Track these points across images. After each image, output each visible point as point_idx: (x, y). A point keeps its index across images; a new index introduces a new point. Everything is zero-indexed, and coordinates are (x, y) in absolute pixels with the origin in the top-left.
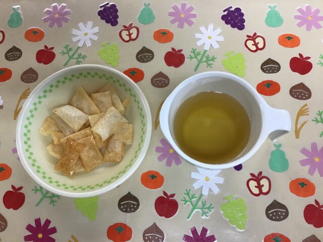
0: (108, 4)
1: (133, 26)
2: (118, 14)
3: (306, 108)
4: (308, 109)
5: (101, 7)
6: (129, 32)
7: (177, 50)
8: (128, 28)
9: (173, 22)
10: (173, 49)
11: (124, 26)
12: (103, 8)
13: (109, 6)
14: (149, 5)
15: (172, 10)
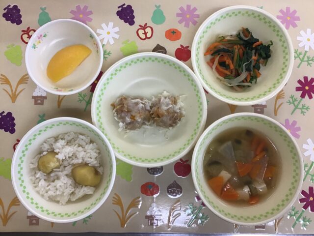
0: (124, 4)
1: (147, 25)
2: (134, 14)
3: (282, 93)
4: (284, 93)
5: (119, 7)
6: (145, 31)
7: (185, 46)
8: (144, 28)
9: (180, 22)
10: (181, 46)
11: (140, 26)
12: (121, 8)
13: (125, 6)
14: (160, 6)
15: (180, 12)
